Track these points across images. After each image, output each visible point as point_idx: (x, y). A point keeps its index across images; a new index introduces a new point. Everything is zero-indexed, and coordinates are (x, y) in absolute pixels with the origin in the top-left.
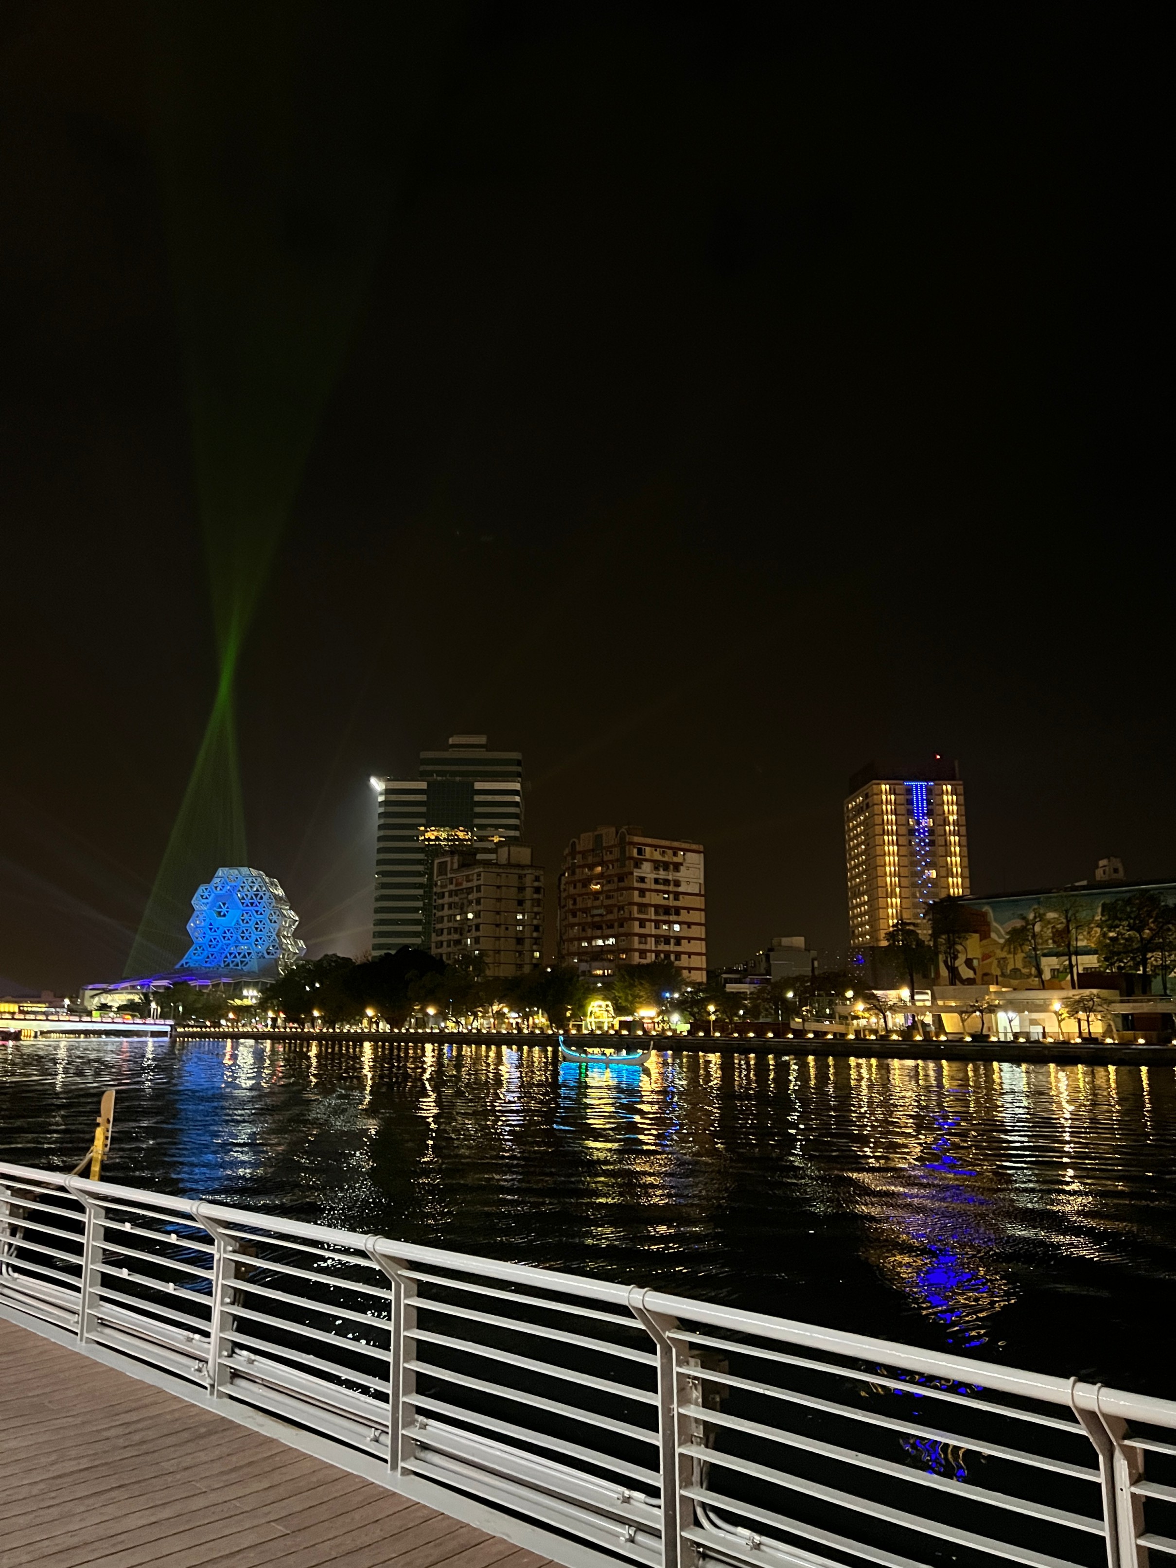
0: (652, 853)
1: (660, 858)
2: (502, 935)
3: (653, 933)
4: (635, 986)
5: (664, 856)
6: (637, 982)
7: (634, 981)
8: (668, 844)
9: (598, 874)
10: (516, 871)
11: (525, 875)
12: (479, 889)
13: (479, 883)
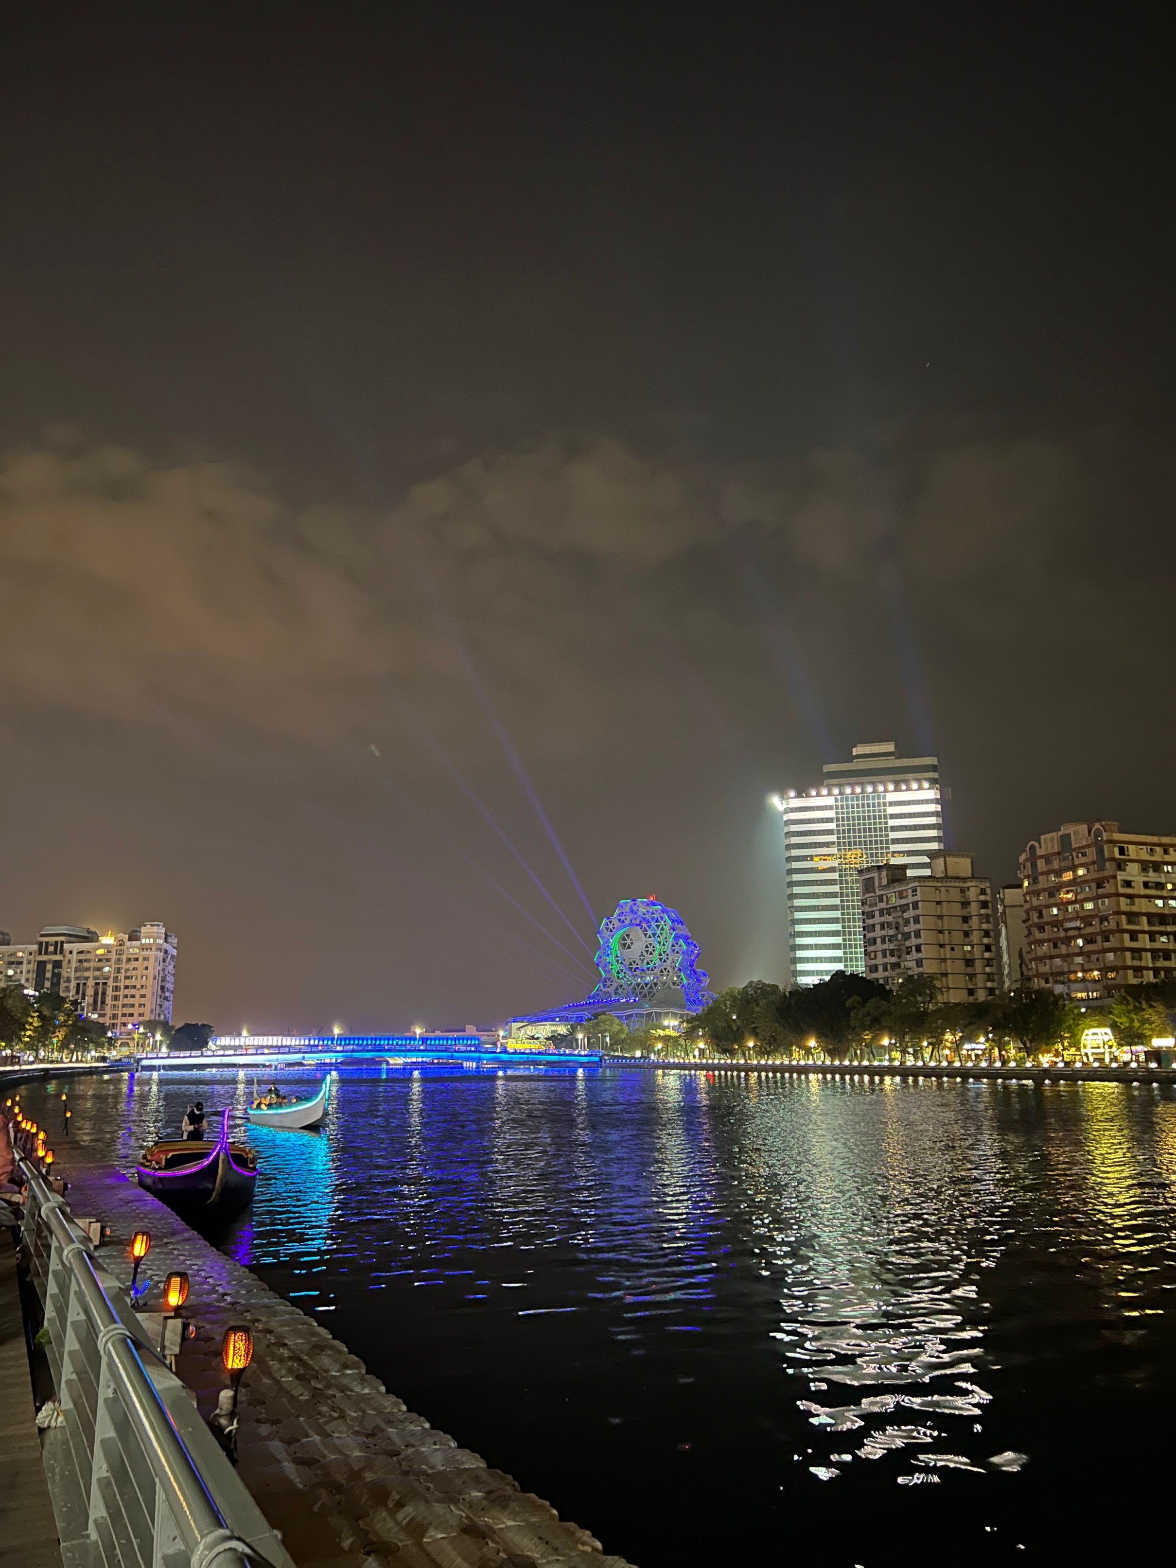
0: (1137, 853)
1: (1148, 858)
2: (948, 956)
3: (1148, 947)
4: (1144, 1010)
5: (1152, 855)
6: (1144, 1006)
7: (1140, 1003)
8: (1155, 839)
9: (1070, 881)
10: (957, 884)
11: (968, 888)
12: (915, 905)
13: (915, 899)
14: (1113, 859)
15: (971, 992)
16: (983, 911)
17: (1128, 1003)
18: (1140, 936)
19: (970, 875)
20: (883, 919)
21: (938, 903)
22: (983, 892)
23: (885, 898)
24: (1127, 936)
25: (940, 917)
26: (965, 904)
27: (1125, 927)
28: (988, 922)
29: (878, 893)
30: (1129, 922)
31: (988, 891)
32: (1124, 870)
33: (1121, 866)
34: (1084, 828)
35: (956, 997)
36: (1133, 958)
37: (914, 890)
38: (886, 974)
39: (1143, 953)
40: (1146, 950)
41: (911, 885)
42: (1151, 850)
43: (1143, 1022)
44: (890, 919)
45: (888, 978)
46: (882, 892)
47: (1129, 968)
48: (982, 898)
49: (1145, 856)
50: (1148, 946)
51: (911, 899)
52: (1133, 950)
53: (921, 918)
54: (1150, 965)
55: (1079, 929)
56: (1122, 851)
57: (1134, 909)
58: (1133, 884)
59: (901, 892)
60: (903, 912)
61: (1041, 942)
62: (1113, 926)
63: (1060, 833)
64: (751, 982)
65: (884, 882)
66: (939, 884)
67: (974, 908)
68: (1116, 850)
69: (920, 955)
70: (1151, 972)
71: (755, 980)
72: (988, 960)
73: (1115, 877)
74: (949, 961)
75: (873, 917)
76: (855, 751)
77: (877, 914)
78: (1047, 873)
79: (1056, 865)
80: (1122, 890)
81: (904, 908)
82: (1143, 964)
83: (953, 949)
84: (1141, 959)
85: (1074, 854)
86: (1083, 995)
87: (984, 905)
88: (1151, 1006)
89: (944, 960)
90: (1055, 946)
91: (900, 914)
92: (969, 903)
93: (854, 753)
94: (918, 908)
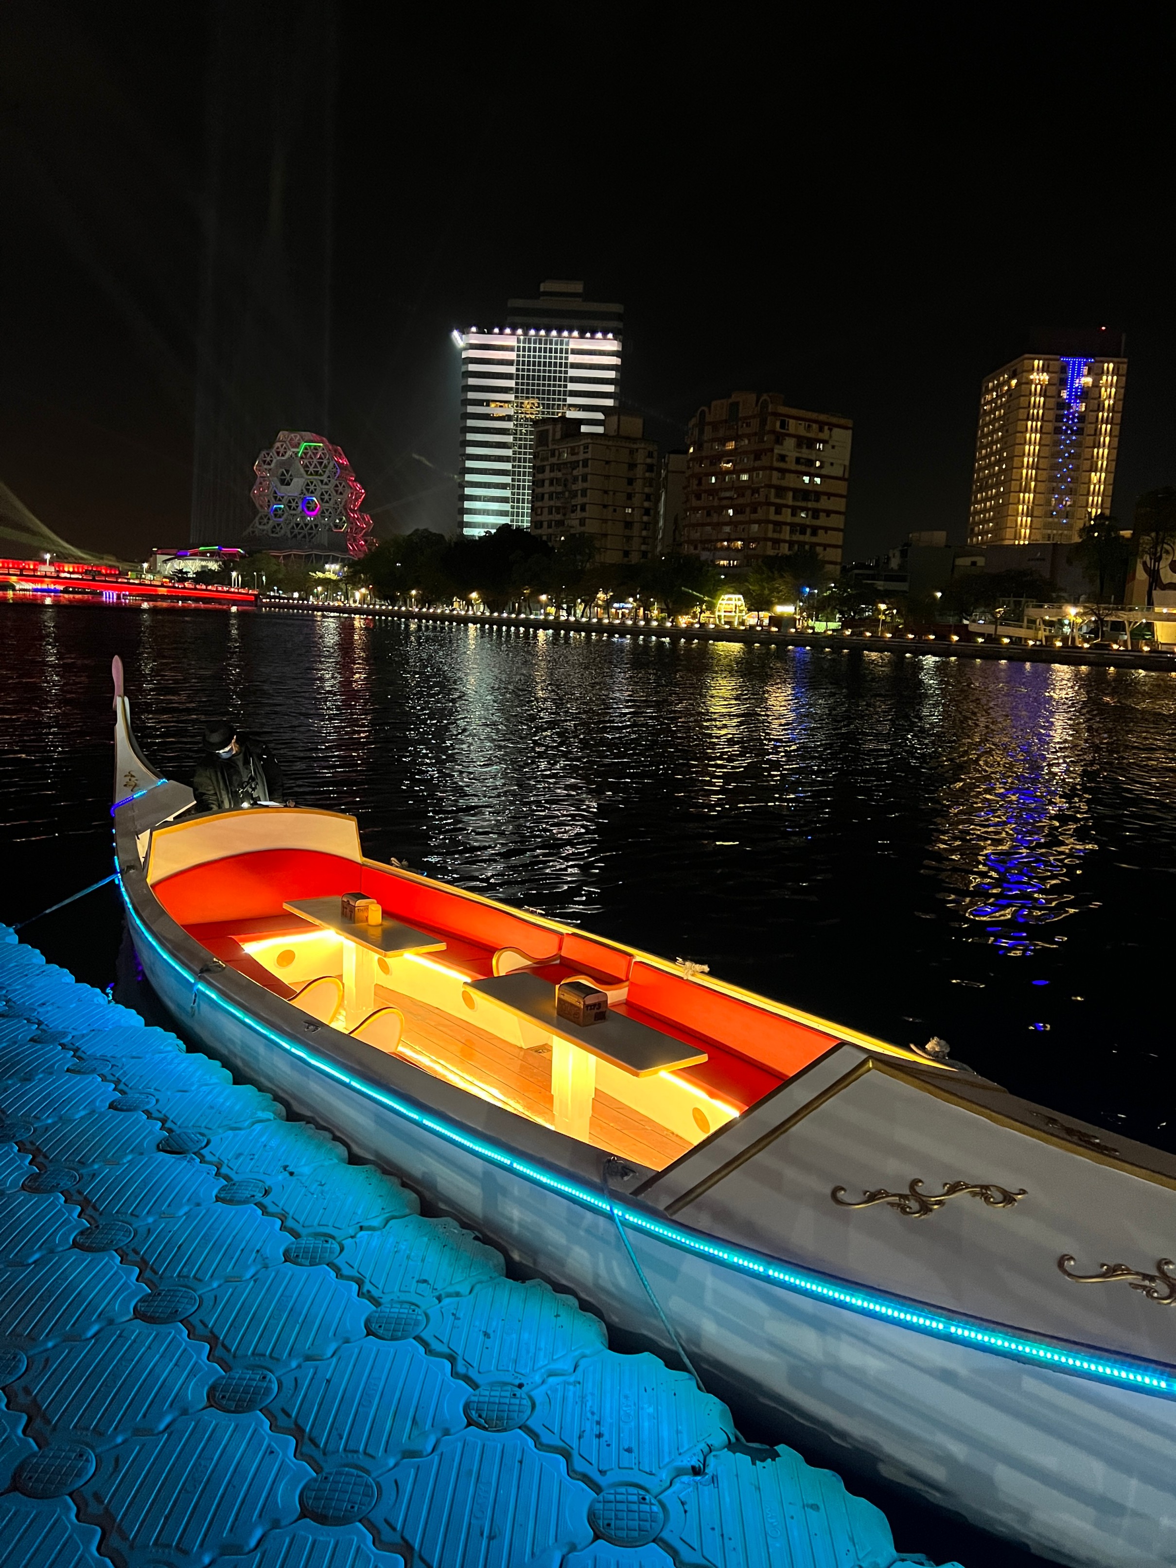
0: (796, 427)
1: (804, 433)
2: (610, 518)
3: (789, 521)
4: (774, 579)
5: (808, 431)
6: (776, 574)
7: (773, 573)
8: (814, 416)
9: (731, 450)
10: (627, 445)
11: (637, 450)
12: (585, 463)
13: (586, 456)
14: (773, 432)
15: (626, 554)
16: (647, 475)
17: (763, 573)
18: (784, 510)
19: (640, 436)
20: (552, 475)
21: (607, 462)
22: (650, 455)
23: (557, 453)
24: (772, 509)
25: (607, 477)
26: (632, 466)
27: (773, 499)
28: (651, 486)
29: (551, 447)
30: (777, 496)
31: (655, 454)
32: (782, 444)
33: (779, 439)
34: (753, 397)
35: (612, 557)
36: (774, 531)
37: (586, 447)
38: (550, 531)
39: (784, 527)
40: (786, 524)
41: (583, 442)
42: (809, 426)
43: (772, 590)
44: (559, 475)
45: (551, 535)
46: (556, 447)
47: (770, 539)
48: (649, 461)
49: (802, 432)
50: (789, 519)
51: (582, 456)
52: (777, 524)
53: (589, 477)
54: (788, 538)
55: (731, 498)
56: (783, 425)
57: (784, 483)
58: (787, 459)
59: (573, 448)
60: (573, 469)
61: (695, 510)
62: (762, 499)
63: (730, 401)
64: (417, 530)
65: (558, 436)
66: (610, 443)
67: (640, 471)
68: (778, 424)
69: (584, 514)
70: (787, 545)
71: (421, 527)
72: (646, 523)
73: (772, 450)
74: (610, 523)
75: (544, 472)
76: (542, 288)
77: (548, 468)
78: (713, 440)
79: (721, 433)
80: (776, 464)
81: (574, 465)
82: (782, 537)
83: (615, 511)
84: (780, 532)
85: (740, 423)
86: (725, 563)
87: (650, 468)
88: (782, 576)
89: (605, 521)
90: (709, 514)
91: (570, 470)
92: (636, 465)
93: (542, 289)
94: (587, 466)
